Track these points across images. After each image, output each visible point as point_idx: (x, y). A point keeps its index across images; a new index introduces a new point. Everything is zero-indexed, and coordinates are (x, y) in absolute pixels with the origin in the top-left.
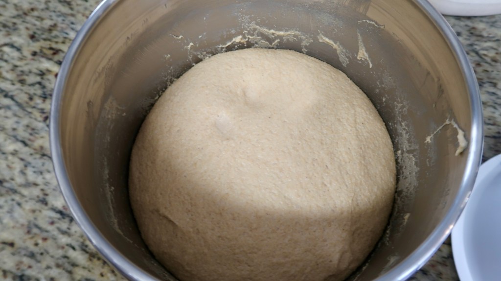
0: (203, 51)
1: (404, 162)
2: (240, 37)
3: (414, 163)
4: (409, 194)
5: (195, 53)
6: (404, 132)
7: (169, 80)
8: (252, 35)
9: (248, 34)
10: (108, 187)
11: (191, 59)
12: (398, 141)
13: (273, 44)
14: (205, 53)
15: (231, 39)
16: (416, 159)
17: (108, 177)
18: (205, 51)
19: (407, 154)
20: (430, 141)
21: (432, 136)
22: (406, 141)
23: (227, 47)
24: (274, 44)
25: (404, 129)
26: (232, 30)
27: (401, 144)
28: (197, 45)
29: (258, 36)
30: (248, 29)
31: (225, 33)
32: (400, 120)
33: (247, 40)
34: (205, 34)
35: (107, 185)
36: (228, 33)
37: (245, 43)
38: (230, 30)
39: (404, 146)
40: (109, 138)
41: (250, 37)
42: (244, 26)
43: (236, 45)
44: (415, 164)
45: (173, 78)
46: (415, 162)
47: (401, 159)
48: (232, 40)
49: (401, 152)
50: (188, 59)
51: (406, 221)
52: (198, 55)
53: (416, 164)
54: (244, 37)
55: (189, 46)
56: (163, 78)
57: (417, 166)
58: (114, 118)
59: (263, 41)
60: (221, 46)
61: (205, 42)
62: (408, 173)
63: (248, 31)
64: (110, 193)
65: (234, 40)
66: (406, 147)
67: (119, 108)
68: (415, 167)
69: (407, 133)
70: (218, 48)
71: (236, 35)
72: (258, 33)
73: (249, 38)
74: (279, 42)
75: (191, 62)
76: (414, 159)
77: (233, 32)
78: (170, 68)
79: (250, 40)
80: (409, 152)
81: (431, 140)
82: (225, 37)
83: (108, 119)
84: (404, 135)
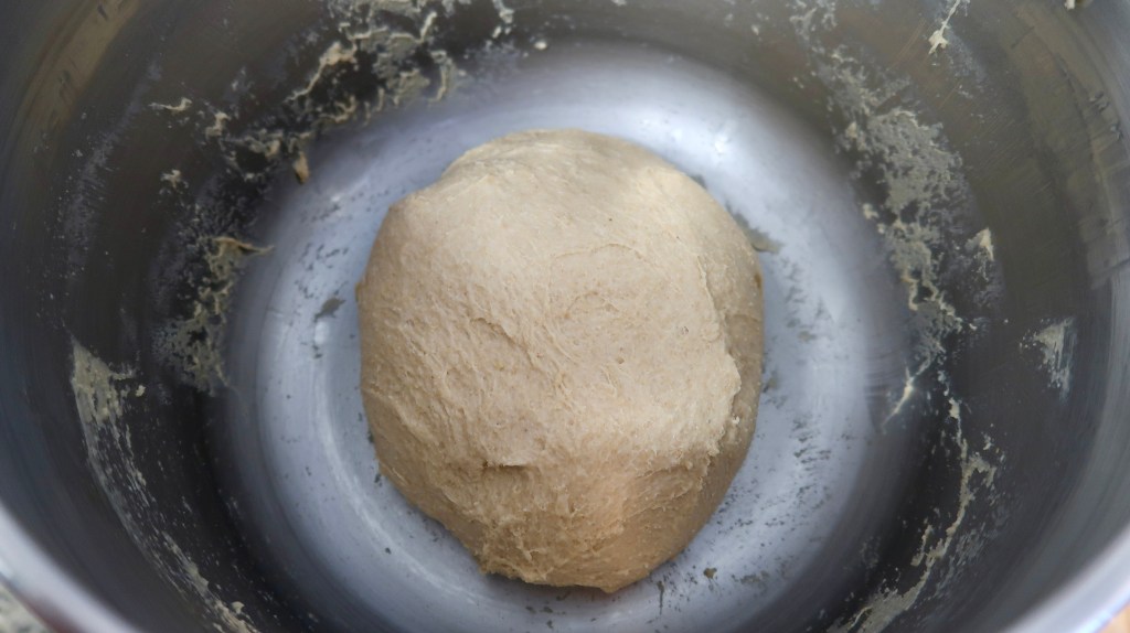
0: (259, 129)
1: (878, 140)
2: (336, 45)
3: (915, 122)
4: (944, 197)
5: (240, 141)
6: (847, 75)
7: (206, 248)
8: (364, 27)
9: (354, 27)
10: (226, 610)
11: (236, 165)
12: (836, 106)
13: (423, 31)
14: (264, 131)
15: (314, 64)
16: (916, 109)
17: (206, 583)
18: (263, 125)
19: (881, 118)
20: (944, 42)
21: (945, 24)
22: (862, 90)
23: (312, 94)
24: (428, 33)
25: (845, 65)
26: (308, 34)
27: (848, 108)
28: (237, 115)
29: (379, 24)
30: (349, 15)
31: (293, 51)
32: (822, 50)
33: (355, 48)
34: (243, 72)
35: (220, 604)
36: (302, 47)
37: (354, 60)
38: (304, 35)
39: (863, 105)
40: (140, 474)
41: (360, 36)
42: (334, 10)
43: (333, 75)
44: (920, 124)
45: (211, 236)
46: (917, 118)
47: (868, 141)
48: (318, 64)
49: (858, 123)
50: (230, 167)
51: (990, 248)
52: (249, 143)
53: (922, 120)
54: (346, 44)
55: (218, 126)
56: (189, 246)
57: (930, 124)
58: (119, 412)
59: (395, 35)
60: (297, 94)
61: (253, 97)
62: (910, 156)
63: (348, 20)
64: (242, 622)
65: (323, 61)
66: (868, 104)
67: (117, 376)
68: (926, 128)
69: (854, 72)
70: (291, 102)
71: (323, 47)
72: (375, 17)
73: (358, 42)
74: (436, 22)
75: (237, 173)
76: (910, 114)
77: (312, 38)
78: (193, 209)
79: (363, 46)
80: (883, 109)
81: (944, 35)
82: (297, 62)
83: (106, 421)
84: (851, 80)
